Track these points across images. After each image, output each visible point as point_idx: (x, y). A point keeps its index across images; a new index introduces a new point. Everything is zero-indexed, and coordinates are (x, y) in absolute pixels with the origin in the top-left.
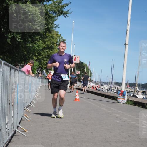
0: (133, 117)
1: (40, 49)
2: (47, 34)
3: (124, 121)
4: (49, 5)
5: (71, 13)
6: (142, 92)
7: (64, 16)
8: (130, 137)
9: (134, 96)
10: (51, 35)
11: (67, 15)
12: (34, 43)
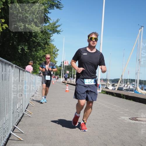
0: (105, 102)
1: (41, 56)
2: (46, 46)
3: (100, 105)
4: (47, 26)
5: (62, 31)
6: (112, 85)
7: (58, 34)
8: (104, 116)
9: (106, 88)
10: (48, 46)
11: (60, 32)
12: (37, 52)
